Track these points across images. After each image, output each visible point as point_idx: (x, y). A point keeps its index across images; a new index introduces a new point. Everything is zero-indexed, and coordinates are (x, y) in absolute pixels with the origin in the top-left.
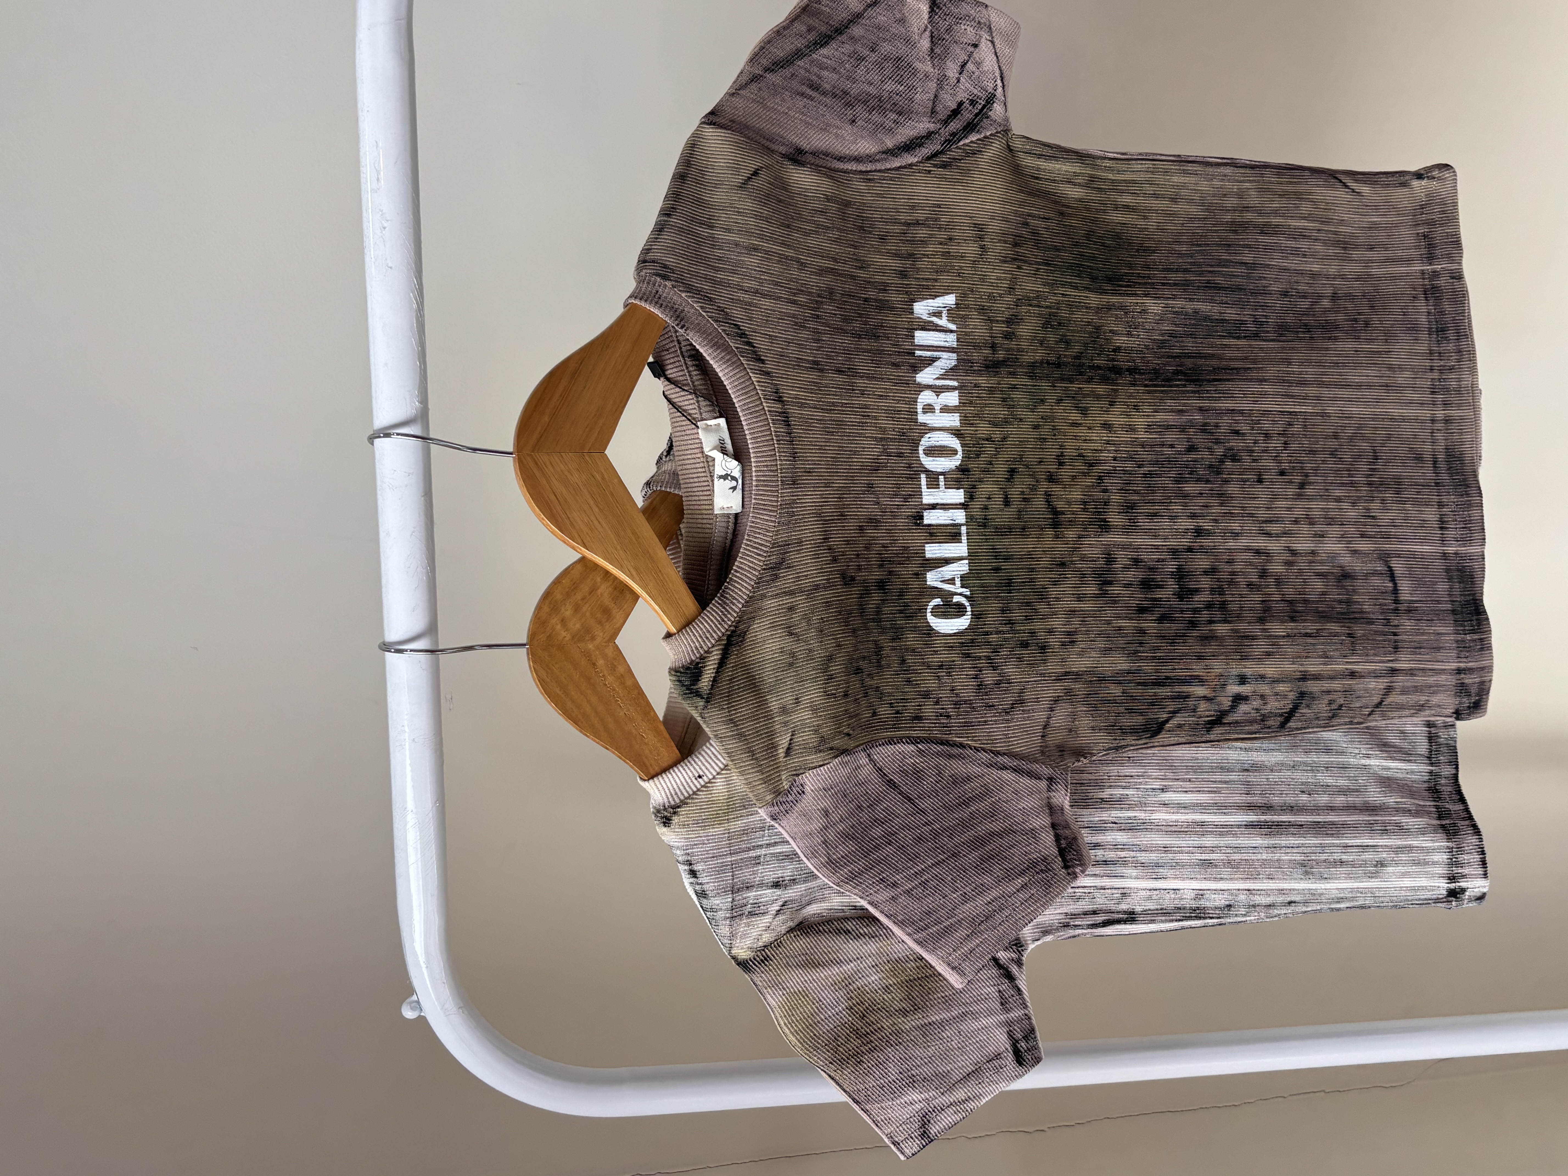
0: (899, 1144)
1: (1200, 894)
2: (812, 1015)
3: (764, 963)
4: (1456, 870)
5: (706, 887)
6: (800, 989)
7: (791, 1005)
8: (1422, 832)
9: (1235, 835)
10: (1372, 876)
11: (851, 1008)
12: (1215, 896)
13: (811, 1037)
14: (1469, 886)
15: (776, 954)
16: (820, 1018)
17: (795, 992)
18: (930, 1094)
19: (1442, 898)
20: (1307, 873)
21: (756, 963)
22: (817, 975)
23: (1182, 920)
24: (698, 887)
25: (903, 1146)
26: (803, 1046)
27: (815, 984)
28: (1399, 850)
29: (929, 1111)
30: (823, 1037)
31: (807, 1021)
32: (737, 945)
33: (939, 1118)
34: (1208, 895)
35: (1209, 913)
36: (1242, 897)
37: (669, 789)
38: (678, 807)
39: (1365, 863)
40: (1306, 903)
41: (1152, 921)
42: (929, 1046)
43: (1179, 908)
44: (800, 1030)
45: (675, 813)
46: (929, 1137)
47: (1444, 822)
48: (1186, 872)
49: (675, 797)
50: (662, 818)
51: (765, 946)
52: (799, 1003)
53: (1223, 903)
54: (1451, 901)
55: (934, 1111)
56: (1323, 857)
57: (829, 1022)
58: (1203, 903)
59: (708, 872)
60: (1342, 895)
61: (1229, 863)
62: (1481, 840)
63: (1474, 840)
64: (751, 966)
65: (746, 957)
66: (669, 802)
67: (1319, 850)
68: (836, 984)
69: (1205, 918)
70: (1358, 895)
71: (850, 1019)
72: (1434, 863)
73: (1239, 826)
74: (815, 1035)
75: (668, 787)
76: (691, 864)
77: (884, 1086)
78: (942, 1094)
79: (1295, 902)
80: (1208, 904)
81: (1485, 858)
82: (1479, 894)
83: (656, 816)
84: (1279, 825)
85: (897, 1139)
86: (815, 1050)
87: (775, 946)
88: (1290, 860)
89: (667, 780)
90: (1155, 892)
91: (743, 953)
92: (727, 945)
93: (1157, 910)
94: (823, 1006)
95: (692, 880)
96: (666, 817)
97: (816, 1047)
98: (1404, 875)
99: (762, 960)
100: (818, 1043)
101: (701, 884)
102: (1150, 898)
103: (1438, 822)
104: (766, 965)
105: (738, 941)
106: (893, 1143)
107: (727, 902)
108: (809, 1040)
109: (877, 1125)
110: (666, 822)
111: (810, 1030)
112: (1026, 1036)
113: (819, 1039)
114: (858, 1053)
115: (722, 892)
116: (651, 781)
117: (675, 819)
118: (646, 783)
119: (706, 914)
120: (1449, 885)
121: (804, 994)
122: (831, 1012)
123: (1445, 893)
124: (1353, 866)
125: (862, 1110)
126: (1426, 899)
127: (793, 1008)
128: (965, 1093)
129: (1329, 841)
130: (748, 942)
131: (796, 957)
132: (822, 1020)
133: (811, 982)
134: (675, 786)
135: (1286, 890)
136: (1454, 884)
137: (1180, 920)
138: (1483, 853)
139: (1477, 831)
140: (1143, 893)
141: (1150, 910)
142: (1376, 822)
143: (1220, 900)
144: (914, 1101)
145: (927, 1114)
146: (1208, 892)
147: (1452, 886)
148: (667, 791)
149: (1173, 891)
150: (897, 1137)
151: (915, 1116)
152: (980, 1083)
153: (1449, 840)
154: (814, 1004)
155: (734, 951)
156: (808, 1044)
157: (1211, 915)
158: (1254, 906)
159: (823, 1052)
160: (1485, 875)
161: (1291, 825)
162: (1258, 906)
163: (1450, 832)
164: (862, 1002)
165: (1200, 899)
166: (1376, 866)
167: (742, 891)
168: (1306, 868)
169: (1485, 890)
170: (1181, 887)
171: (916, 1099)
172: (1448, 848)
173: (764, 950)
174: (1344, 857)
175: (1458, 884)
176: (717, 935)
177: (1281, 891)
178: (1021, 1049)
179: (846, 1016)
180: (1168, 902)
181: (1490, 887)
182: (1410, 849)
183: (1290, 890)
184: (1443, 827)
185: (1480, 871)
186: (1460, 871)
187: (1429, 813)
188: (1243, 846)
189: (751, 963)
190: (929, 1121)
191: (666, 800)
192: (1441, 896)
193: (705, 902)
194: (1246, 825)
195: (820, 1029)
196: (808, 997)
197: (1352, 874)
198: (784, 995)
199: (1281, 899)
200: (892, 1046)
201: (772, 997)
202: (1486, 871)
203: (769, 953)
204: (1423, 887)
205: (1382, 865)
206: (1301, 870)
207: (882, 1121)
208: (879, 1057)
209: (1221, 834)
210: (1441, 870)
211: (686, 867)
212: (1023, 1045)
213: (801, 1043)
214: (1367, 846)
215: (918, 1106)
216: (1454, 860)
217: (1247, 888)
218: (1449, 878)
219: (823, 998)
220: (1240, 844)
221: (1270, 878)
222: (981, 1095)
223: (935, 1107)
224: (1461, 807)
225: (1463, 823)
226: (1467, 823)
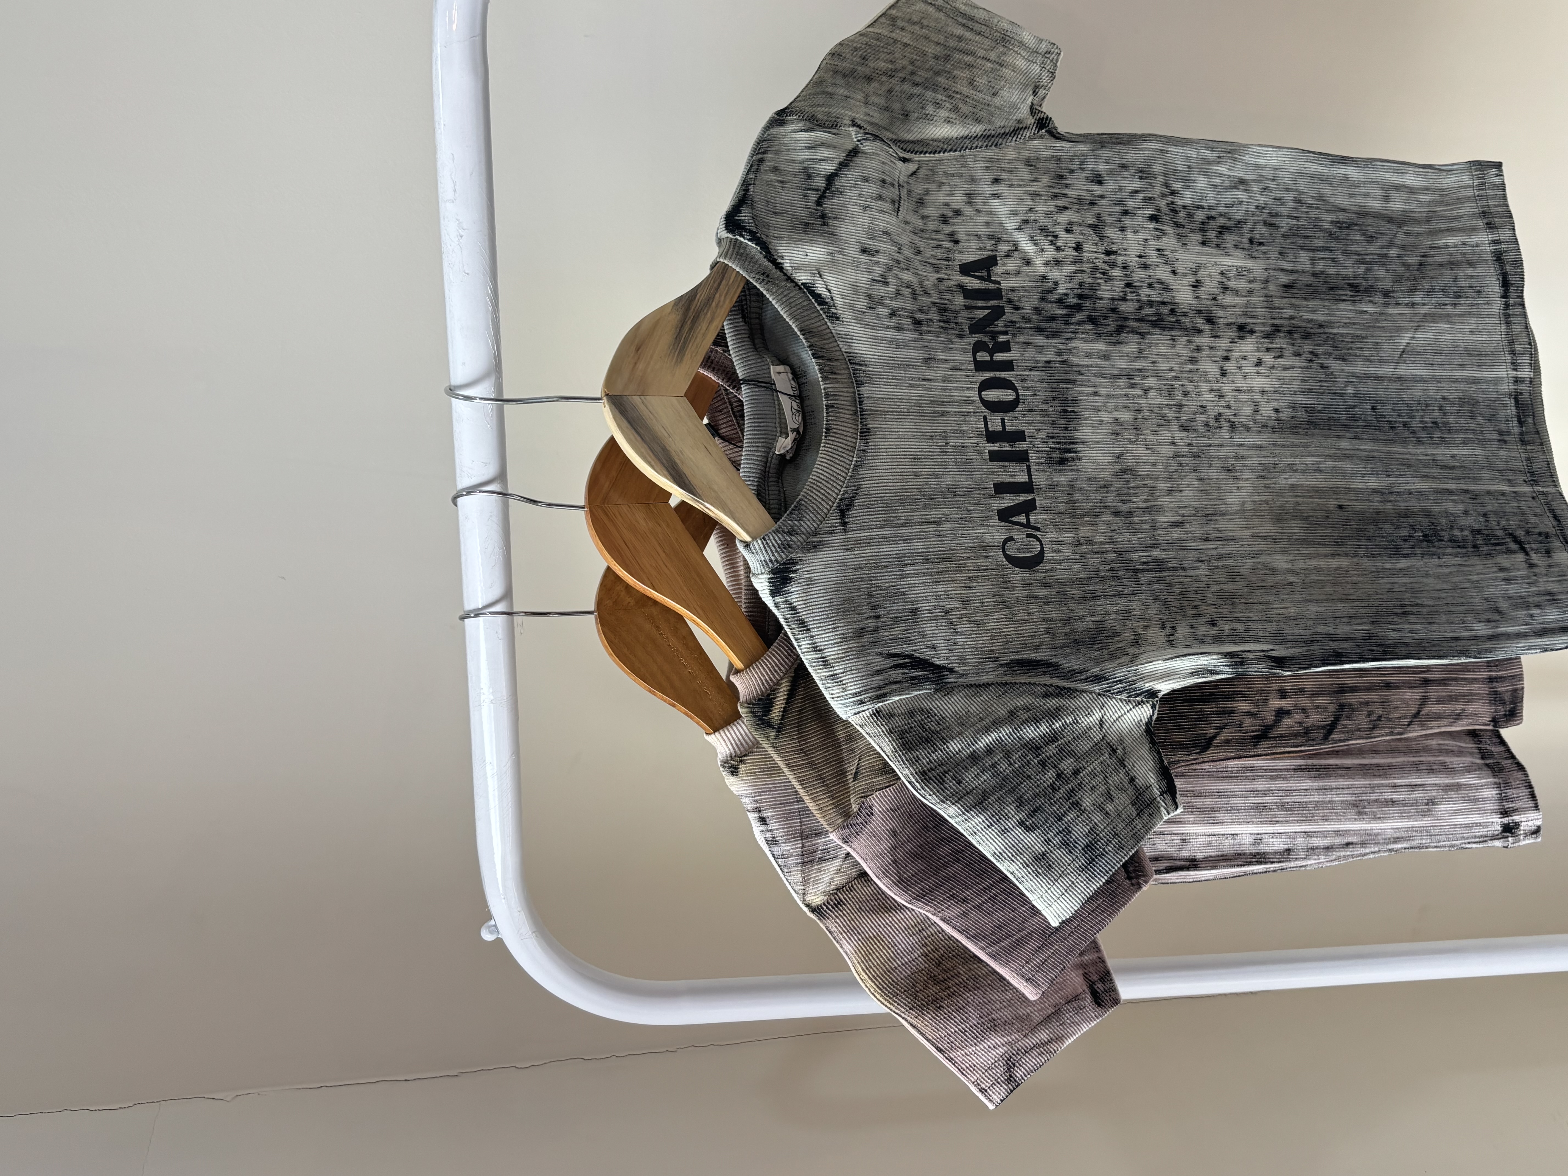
0: (986, 1091)
1: (1258, 841)
2: (889, 960)
3: (837, 907)
4: (1508, 805)
5: (777, 834)
6: (875, 934)
7: (867, 950)
8: (1468, 770)
9: (1285, 779)
10: (1424, 814)
11: (927, 954)
12: (1273, 840)
13: (890, 982)
14: (1523, 820)
15: (849, 898)
16: (897, 963)
17: (870, 937)
18: (1013, 1037)
19: (1498, 835)
20: (1360, 813)
21: (830, 907)
22: (890, 919)
23: (1244, 865)
24: (768, 835)
25: (991, 1093)
26: (883, 992)
27: (889, 928)
28: (1448, 788)
29: (1013, 1054)
30: (902, 984)
31: (885, 966)
32: (810, 891)
33: (1024, 1061)
34: (1267, 839)
35: (1269, 858)
36: (1300, 840)
37: (734, 740)
38: (745, 756)
39: (1416, 803)
40: (1363, 844)
41: (1214, 867)
42: (1007, 990)
43: (1240, 854)
44: (878, 976)
45: (741, 761)
46: (1015, 1081)
47: (1488, 762)
48: (1242, 815)
49: (740, 746)
50: (730, 767)
51: (837, 889)
52: (875, 948)
53: (1282, 847)
54: (1507, 837)
55: (1017, 1053)
56: (1373, 797)
57: (906, 968)
58: (1263, 848)
59: (777, 818)
60: (1398, 835)
61: (1282, 806)
62: (1527, 775)
63: (1519, 775)
64: (825, 911)
65: (819, 903)
66: (735, 752)
67: (1369, 790)
68: (909, 928)
69: (1266, 863)
70: (1414, 834)
71: (927, 966)
72: (1484, 800)
73: (1288, 770)
74: (893, 981)
75: (733, 737)
76: (760, 811)
77: (966, 1031)
78: (1024, 1036)
79: (1352, 843)
80: (1267, 849)
81: (1533, 791)
82: (1534, 828)
83: (724, 767)
84: (1327, 768)
85: (984, 1086)
86: (894, 996)
87: (847, 890)
88: (1342, 801)
89: (732, 732)
90: (1214, 838)
91: (817, 899)
92: (800, 892)
93: (1218, 856)
94: (899, 951)
95: (763, 828)
96: (732, 767)
97: (895, 992)
98: (1457, 812)
99: (835, 904)
100: (897, 989)
101: (771, 830)
102: (1209, 844)
103: (1482, 762)
104: (840, 910)
105: (811, 888)
106: (980, 1091)
107: (797, 848)
108: (888, 986)
109: (963, 1073)
110: (734, 771)
111: (888, 976)
112: (1102, 978)
113: (898, 985)
114: (937, 999)
115: (792, 838)
116: (717, 733)
117: (742, 768)
118: (713, 736)
119: (777, 862)
120: (1502, 820)
121: (878, 939)
122: (908, 959)
123: (1499, 828)
124: (1405, 805)
125: (947, 1058)
126: (1481, 836)
127: (870, 953)
128: (1047, 1034)
129: (1377, 781)
130: (822, 887)
131: (868, 901)
132: (899, 966)
133: (885, 927)
134: (740, 737)
135: (1342, 831)
136: (1507, 819)
137: (1241, 866)
138: (1530, 787)
139: (1521, 767)
140: (1203, 840)
141: (1211, 856)
142: (1421, 763)
143: (1278, 845)
144: (997, 1044)
145: (1011, 1057)
146: (1266, 836)
147: (1506, 820)
148: (733, 742)
149: (1231, 836)
150: (983, 1083)
151: (999, 1060)
152: (1061, 1025)
153: (1494, 776)
154: (890, 949)
155: (808, 898)
156: (887, 990)
157: (1272, 860)
158: (1313, 849)
159: (902, 998)
160: (1536, 807)
161: (1338, 767)
162: (1317, 848)
163: (1495, 769)
164: (936, 949)
165: (1259, 844)
166: (1427, 804)
167: (811, 838)
168: (1359, 808)
169: (1539, 823)
170: (1239, 832)
171: (999, 1043)
172: (1495, 783)
173: (837, 894)
174: (1395, 796)
175: (1510, 818)
176: (790, 883)
177: (1337, 833)
178: (1098, 990)
179: (922, 963)
180: (1228, 846)
181: (1544, 819)
182: (1458, 787)
183: (1346, 831)
184: (1487, 765)
185: (1531, 804)
186: (1511, 806)
187: (1471, 754)
188: (1295, 788)
189: (825, 908)
190: (1014, 1065)
191: (732, 751)
192: (1496, 833)
193: (776, 849)
194: (1294, 769)
195: (898, 975)
196: (883, 941)
197: (1405, 813)
198: (859, 940)
199: (1338, 841)
200: (970, 990)
201: (848, 942)
202: (1537, 804)
203: (842, 897)
204: (1477, 823)
205: (1434, 804)
206: (1354, 811)
207: (967, 1068)
208: (958, 1001)
209: (1272, 778)
210: (1492, 806)
211: (756, 815)
212: (1099, 986)
213: (880, 989)
214: (1416, 785)
215: (1001, 1050)
216: (1503, 795)
217: (1303, 830)
218: (1501, 813)
219: (898, 942)
220: (1291, 787)
221: (1325, 819)
222: (1063, 1036)
223: (1018, 1050)
224: (1502, 749)
225: (1506, 762)
226: (1510, 761)
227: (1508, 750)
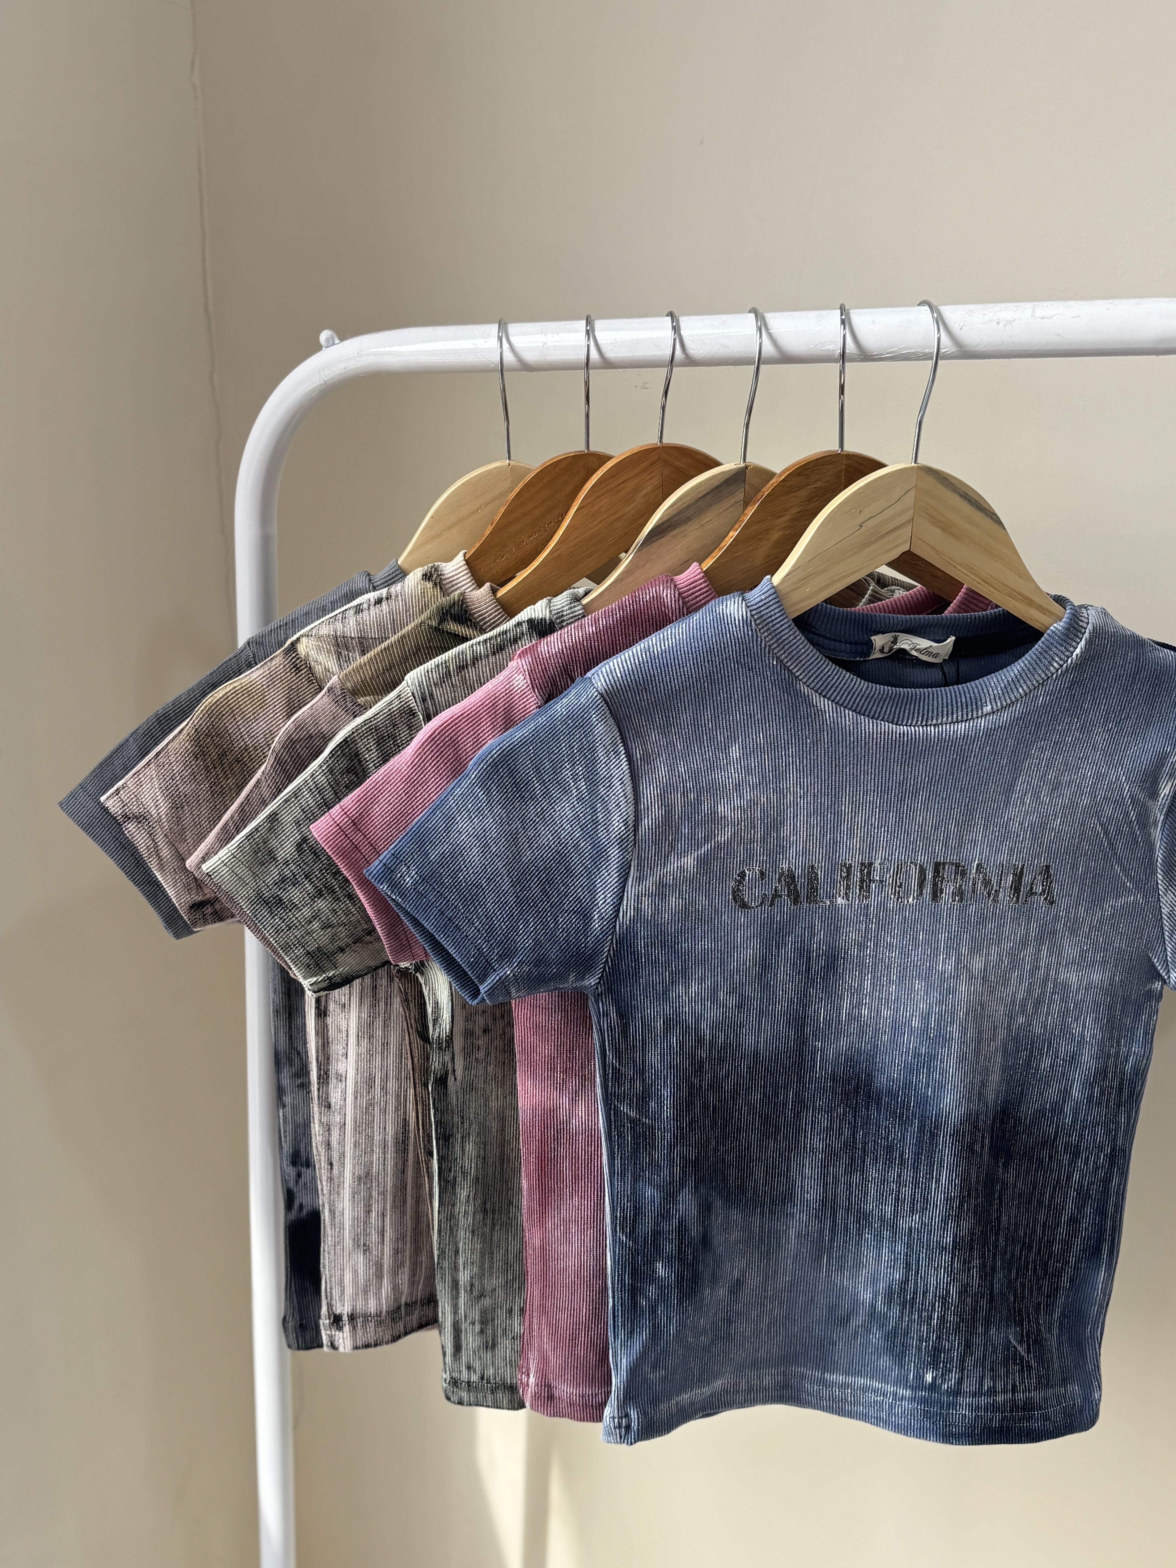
0: (117, 794)
1: (340, 1078)
2: (243, 713)
3: (294, 667)
4: (360, 1321)
5: (366, 613)
6: (267, 702)
7: (252, 693)
8: (395, 1288)
9: (397, 1109)
10: (356, 1241)
11: (247, 750)
12: (340, 1092)
13: (222, 712)
14: (345, 1334)
15: (302, 679)
16: (239, 720)
17: (265, 697)
18: (166, 824)
19: (332, 1309)
20: (359, 1179)
21: (294, 660)
22: (281, 717)
23: (317, 1062)
24: (365, 606)
25: (115, 798)
26: (213, 705)
27: (272, 715)
28: (379, 1266)
29: (149, 823)
30: (221, 723)
31: (237, 708)
32: (310, 642)
33: (143, 832)
34: (341, 1086)
35: (323, 1087)
36: (337, 1118)
37: (457, 579)
38: (441, 588)
39: (367, 1235)
40: (331, 1179)
41: (317, 1034)
42: (210, 822)
43: (328, 1059)
44: (229, 701)
45: (436, 584)
46: (125, 822)
47: (403, 1309)
48: (364, 1065)
49: (450, 585)
50: (430, 573)
51: (310, 668)
52: (254, 700)
53: (333, 1101)
54: (329, 1319)
55: (150, 826)
56: (374, 1193)
57: (235, 729)
58: (333, 1081)
59: (380, 615)
60: (337, 1214)
61: (370, 1104)
62: (387, 1343)
63: (388, 1337)
64: (291, 655)
65: (299, 650)
66: (445, 579)
67: (381, 1189)
68: (271, 735)
69: (319, 1083)
70: (337, 1230)
71: (237, 749)
72: (366, 1300)
73: (405, 1112)
74: (223, 715)
75: (459, 578)
76: (387, 599)
77: (173, 780)
78: (165, 835)
79: (331, 1169)
80: (331, 1086)
81: (371, 1347)
82: (336, 1344)
83: (432, 568)
84: (405, 1151)
85: (122, 792)
86: (209, 715)
87: (309, 678)
88: (372, 1163)
89: (465, 577)
90: (344, 1035)
91: (302, 648)
92: (310, 633)
93: (328, 1038)
94: (250, 723)
95: (372, 601)
96: (431, 575)
97: (212, 717)
98: (355, 1272)
99: (297, 665)
100: (215, 719)
101: (369, 608)
102: (340, 1031)
103: (403, 1303)
104: (291, 669)
105: (313, 643)
106: (118, 789)
107: (351, 632)
108: (219, 710)
109: (135, 774)
110: (427, 577)
111: (228, 711)
112: (217, 913)
113: (219, 720)
114: (205, 756)
115: (360, 628)
116: (464, 562)
117: (429, 585)
118: (463, 558)
119: (340, 613)
120: (346, 1315)
121: (263, 704)
122: (243, 731)
123: (338, 1312)
124: (365, 1223)
125: (150, 761)
126: (331, 1294)
127: (250, 695)
128: (166, 856)
129: (389, 1198)
130: (313, 654)
131: (298, 698)
132: (237, 722)
133: (274, 711)
134: (460, 585)
135: (344, 1160)
136: (347, 1319)
137: (317, 1059)
138: (376, 1345)
139: (396, 1338)
140: (344, 1024)
141: (328, 1031)
142: (405, 1243)
143: (335, 1097)
144: (159, 809)
145: (147, 820)
146: (343, 1086)
147: (345, 1318)
148: (455, 578)
149: (345, 1052)
150: (124, 792)
151: (145, 809)
152: (175, 870)
153: (388, 1312)
154: (253, 714)
155: (304, 640)
156: (215, 709)
157: (321, 1089)
158: (329, 1130)
159: (207, 723)
160: (356, 1348)
161: (405, 1162)
162: (329, 1134)
163: (395, 1314)
164: (251, 760)
165: (337, 1078)
166: (364, 1245)
167: (360, 646)
168: (364, 1178)
169: (341, 1349)
170: (349, 1060)
171: (161, 810)
172: (381, 1312)
173: (306, 667)
174: (374, 1214)
175: (347, 1323)
176: (320, 624)
177: (342, 1155)
178: (205, 908)
179: (240, 744)
180: (337, 1048)
181: (345, 1354)
182: (379, 1276)
183: (344, 1164)
184: (399, 1307)
185: (359, 1343)
186: (359, 1324)
187: (411, 1294)
188: (387, 1118)
189: (294, 655)
190: (140, 822)
191: (447, 576)
192: (334, 1309)
193: (352, 612)
194: (406, 1119)
195: (229, 720)
196: (260, 708)
197: (358, 1222)
198: (263, 686)
199: (335, 1156)
200: (211, 787)
201: (260, 675)
202: (359, 1348)
203: (303, 672)
204: (344, 1291)
205: (365, 1251)
206: (362, 1173)
207: (140, 779)
208: (201, 775)
209: (398, 1097)
210: (360, 1307)
211: (384, 595)
212: (209, 910)
213: (216, 702)
214: (383, 1236)
215: (154, 812)
216: (370, 1319)
217: (347, 1122)
218: (352, 1315)
219: (259, 723)
220: (389, 1114)
221: (356, 1145)
222: (164, 871)
223: (153, 828)
224: (415, 1325)
225: (402, 1326)
226: (402, 1330)
227: (413, 1331)
